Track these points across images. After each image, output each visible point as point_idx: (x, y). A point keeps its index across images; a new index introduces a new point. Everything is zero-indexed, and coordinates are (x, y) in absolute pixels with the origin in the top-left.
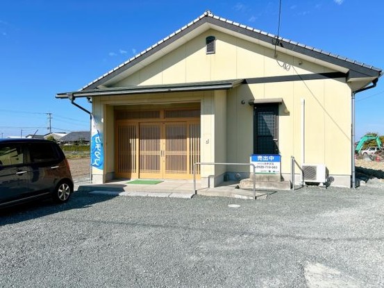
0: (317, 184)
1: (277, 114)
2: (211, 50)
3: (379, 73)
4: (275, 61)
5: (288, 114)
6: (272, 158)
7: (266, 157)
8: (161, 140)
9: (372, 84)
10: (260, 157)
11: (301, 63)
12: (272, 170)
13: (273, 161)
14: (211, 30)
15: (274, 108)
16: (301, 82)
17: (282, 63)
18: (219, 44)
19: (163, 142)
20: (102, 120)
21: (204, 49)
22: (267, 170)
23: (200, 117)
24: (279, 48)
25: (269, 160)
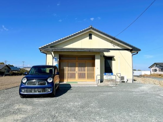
0: (124, 82)
1: (112, 60)
2: (91, 38)
3: (140, 50)
4: (111, 44)
5: (115, 60)
6: (110, 74)
7: (109, 74)
8: (76, 68)
9: (136, 53)
10: (107, 74)
11: (118, 45)
12: (111, 78)
13: (111, 75)
14: (90, 31)
15: (111, 58)
16: (118, 51)
17: (113, 45)
18: (93, 36)
19: (77, 68)
20: (58, 60)
21: (88, 37)
22: (109, 78)
23: (95, 60)
24: (114, 41)
25: (110, 75)
